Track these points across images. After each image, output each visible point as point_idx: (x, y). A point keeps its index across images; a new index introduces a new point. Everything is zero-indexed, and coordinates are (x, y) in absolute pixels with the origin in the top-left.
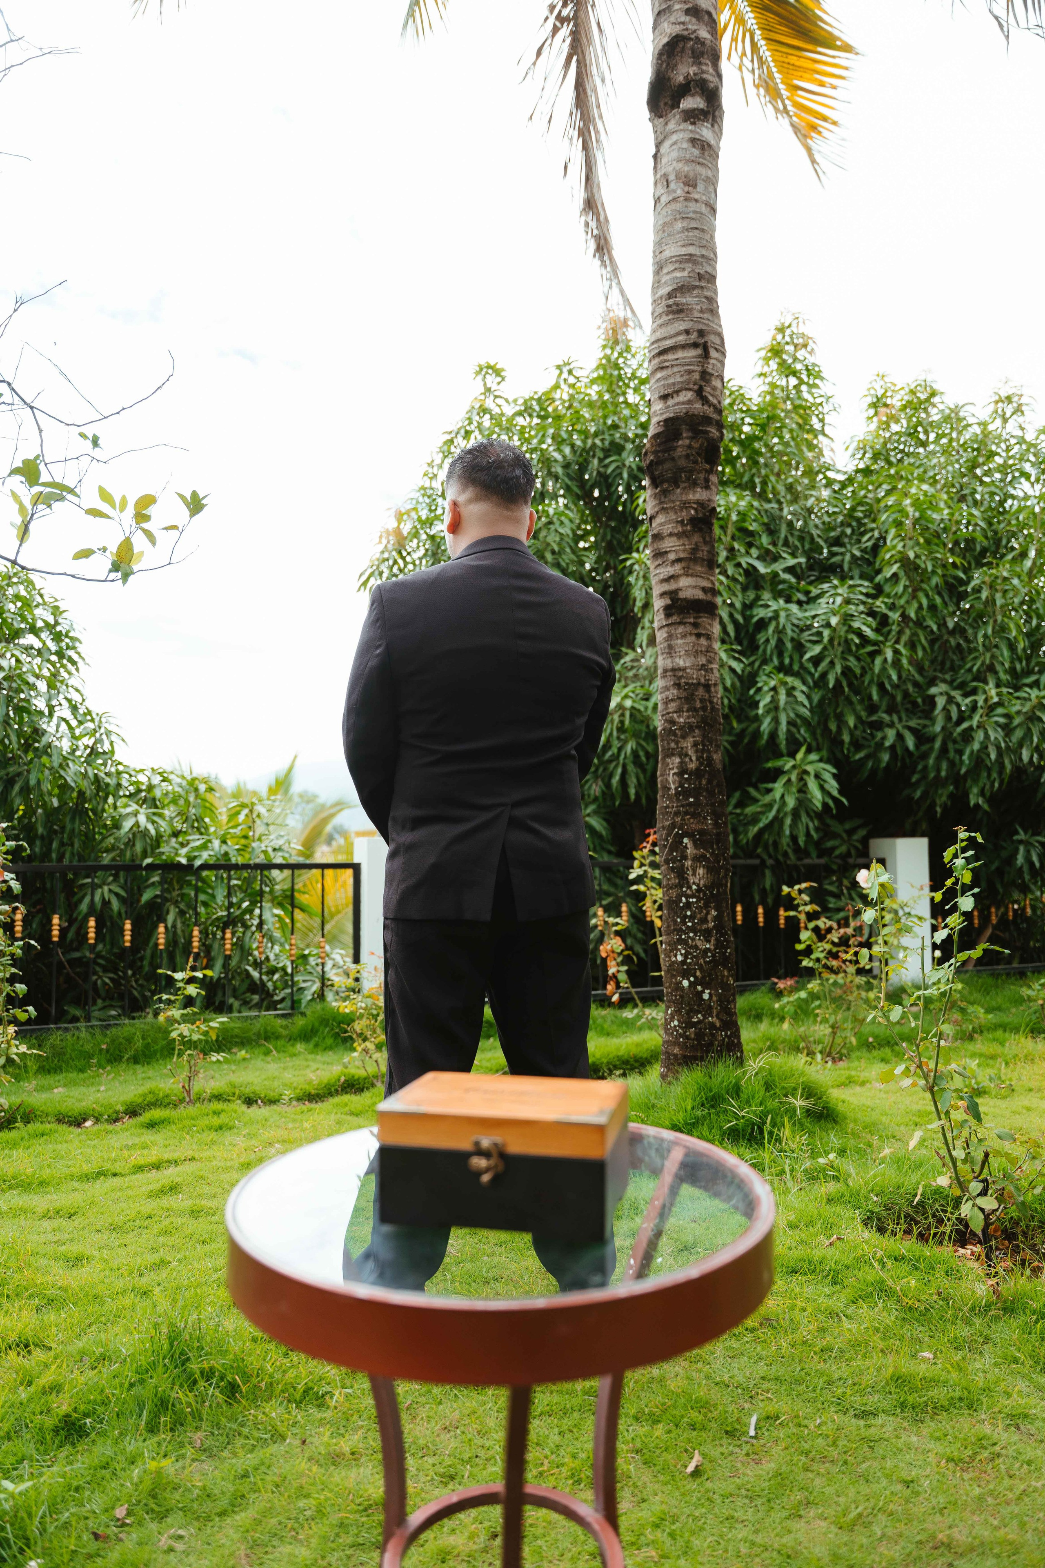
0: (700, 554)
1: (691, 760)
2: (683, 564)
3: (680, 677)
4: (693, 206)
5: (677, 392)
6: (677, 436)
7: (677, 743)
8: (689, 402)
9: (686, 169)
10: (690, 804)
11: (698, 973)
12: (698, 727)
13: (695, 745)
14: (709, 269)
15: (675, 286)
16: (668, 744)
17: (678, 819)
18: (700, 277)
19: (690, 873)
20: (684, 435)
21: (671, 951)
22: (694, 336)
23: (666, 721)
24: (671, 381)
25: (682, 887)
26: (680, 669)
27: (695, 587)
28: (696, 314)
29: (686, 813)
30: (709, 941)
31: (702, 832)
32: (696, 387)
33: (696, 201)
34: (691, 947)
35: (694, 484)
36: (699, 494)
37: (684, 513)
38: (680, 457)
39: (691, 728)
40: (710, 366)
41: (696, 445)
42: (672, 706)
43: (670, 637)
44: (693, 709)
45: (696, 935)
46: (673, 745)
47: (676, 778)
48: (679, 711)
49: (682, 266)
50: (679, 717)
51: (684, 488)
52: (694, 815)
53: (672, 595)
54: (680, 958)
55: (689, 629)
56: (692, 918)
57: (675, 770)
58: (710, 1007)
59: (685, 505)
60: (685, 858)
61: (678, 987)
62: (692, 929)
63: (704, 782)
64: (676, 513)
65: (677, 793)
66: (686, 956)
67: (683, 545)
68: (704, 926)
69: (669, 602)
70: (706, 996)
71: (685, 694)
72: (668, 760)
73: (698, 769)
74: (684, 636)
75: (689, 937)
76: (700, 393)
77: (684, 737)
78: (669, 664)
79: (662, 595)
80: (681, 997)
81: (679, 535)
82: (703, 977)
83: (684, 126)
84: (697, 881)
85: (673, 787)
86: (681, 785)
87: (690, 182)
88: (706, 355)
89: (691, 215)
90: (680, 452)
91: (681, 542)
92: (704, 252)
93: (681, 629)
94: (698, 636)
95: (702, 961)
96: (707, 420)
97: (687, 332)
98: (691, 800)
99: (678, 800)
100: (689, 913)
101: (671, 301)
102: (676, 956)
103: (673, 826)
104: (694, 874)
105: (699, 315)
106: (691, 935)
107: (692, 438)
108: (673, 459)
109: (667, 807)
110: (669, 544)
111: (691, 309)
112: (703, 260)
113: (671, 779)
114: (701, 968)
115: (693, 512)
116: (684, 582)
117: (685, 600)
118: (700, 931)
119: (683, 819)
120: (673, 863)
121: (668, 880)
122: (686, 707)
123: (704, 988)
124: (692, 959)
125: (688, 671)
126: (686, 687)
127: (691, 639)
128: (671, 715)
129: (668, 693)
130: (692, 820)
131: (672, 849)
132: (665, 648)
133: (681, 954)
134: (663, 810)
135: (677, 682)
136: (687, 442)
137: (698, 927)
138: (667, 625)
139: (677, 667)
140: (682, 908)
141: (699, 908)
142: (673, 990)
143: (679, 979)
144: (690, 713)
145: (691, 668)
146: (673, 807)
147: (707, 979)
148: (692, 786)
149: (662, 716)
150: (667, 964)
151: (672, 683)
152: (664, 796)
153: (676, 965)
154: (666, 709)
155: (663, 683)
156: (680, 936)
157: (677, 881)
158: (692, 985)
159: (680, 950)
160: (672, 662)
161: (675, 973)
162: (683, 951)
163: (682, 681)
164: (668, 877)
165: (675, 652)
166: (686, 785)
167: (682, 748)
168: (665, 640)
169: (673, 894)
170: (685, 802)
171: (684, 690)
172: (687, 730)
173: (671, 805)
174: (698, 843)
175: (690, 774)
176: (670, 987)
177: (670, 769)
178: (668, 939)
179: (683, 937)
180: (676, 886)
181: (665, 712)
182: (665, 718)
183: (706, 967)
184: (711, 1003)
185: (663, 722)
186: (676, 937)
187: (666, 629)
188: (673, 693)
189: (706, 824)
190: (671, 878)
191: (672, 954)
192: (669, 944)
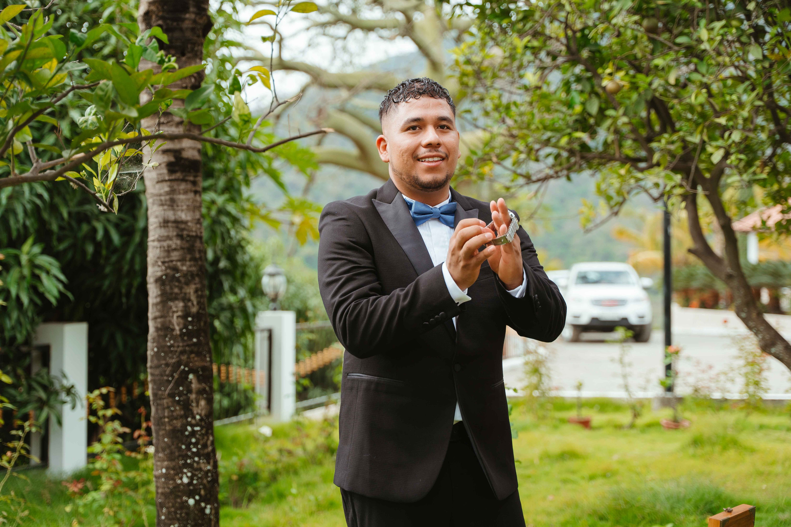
1: (193, 304)
3: (183, 230)
6: (185, 9)
7: (181, 288)
10: (195, 344)
11: (202, 492)
12: (198, 275)
13: (196, 291)
16: (171, 288)
17: (184, 358)
19: (194, 404)
20: (192, 9)
21: (177, 474)
23: (167, 268)
25: (187, 418)
26: (183, 222)
29: (192, 352)
30: (209, 463)
31: (204, 369)
34: (196, 470)
38: (187, 29)
39: (193, 276)
42: (175, 255)
43: (172, 191)
44: (193, 259)
45: (200, 459)
46: (176, 290)
47: (181, 320)
48: (183, 260)
50: (182, 265)
51: (189, 58)
52: (198, 354)
54: (185, 480)
55: (189, 186)
56: (195, 445)
57: (180, 313)
58: (210, 520)
60: (190, 391)
61: (184, 504)
62: (197, 454)
63: (202, 324)
65: (182, 335)
66: (191, 478)
68: (206, 451)
69: (172, 159)
70: (208, 511)
71: (186, 245)
72: (171, 303)
73: (198, 313)
74: (186, 192)
75: (194, 461)
77: (187, 284)
78: (171, 215)
79: (165, 152)
80: (187, 514)
82: (206, 495)
84: (199, 411)
85: (177, 328)
86: (185, 327)
90: (187, 24)
93: (183, 186)
95: (205, 481)
98: (195, 340)
99: (183, 340)
100: (193, 440)
102: (181, 479)
103: (179, 364)
104: (197, 406)
106: (196, 459)
107: (196, 14)
108: (181, 30)
109: (172, 346)
113: (175, 320)
114: (205, 488)
116: (186, 143)
117: (187, 159)
118: (203, 455)
119: (189, 358)
120: (179, 397)
121: (172, 411)
122: (188, 257)
123: (206, 504)
124: (197, 480)
125: (190, 224)
126: (188, 239)
127: (191, 195)
128: (174, 263)
129: (170, 242)
130: (196, 359)
131: (177, 384)
132: (166, 201)
133: (187, 477)
134: (166, 349)
135: (180, 233)
136: (193, 16)
137: (202, 452)
138: (170, 180)
139: (179, 220)
140: (187, 436)
141: (202, 435)
142: (177, 509)
143: (185, 498)
144: (192, 263)
145: (191, 221)
146: (178, 346)
147: (208, 496)
148: (195, 328)
149: (163, 263)
150: (171, 487)
151: (175, 233)
152: (166, 336)
153: (182, 487)
154: (168, 256)
155: (163, 232)
156: (186, 461)
157: (182, 412)
158: (197, 502)
159: (186, 473)
160: (175, 215)
161: (179, 494)
162: (189, 474)
163: (185, 233)
164: (172, 409)
165: (178, 206)
166: (190, 327)
167: (185, 294)
168: (168, 193)
169: (178, 424)
170: (190, 343)
171: (187, 241)
172: (189, 277)
173: (176, 344)
174: (201, 378)
175: (193, 317)
176: (173, 506)
177: (174, 312)
178: (172, 464)
179: (189, 461)
180: (181, 417)
181: (167, 260)
182: (166, 265)
183: (208, 486)
184: (212, 517)
185: (164, 268)
186: (181, 462)
187: (168, 183)
188: (176, 243)
189: (206, 362)
190: (175, 410)
191: (177, 477)
192: (173, 469)
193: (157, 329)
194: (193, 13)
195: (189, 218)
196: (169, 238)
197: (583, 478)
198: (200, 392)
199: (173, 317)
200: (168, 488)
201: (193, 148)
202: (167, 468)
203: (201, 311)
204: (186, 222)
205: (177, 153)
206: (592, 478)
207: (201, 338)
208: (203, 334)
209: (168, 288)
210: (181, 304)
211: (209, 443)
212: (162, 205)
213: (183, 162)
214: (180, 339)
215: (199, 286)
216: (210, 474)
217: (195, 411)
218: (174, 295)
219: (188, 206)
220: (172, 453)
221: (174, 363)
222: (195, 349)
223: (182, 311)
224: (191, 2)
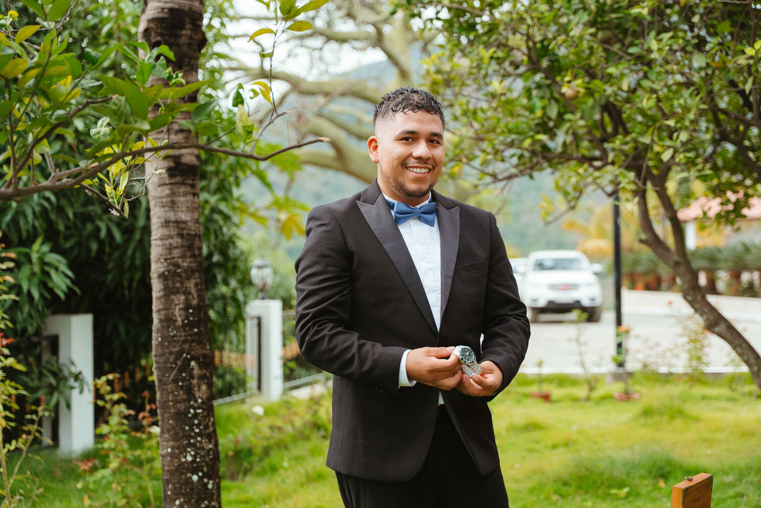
1: (193, 298)
3: (183, 229)
6: (182, 26)
7: (182, 283)
10: (196, 334)
11: (205, 469)
12: (197, 270)
13: (196, 285)
16: (173, 283)
17: (186, 346)
19: (196, 389)
20: (188, 26)
21: (181, 453)
23: (169, 264)
25: (190, 401)
26: (183, 222)
29: (193, 341)
30: (210, 442)
31: (205, 356)
34: (199, 449)
35: (192, 68)
38: (184, 44)
39: (193, 271)
41: (194, 36)
42: (176, 253)
43: (173, 194)
44: (193, 256)
45: (202, 439)
46: (178, 285)
47: (182, 312)
48: (183, 257)
50: (183, 261)
51: (186, 71)
52: (199, 343)
54: (189, 458)
55: (188, 189)
56: (198, 426)
57: (181, 306)
58: (212, 494)
60: (192, 377)
61: (189, 481)
62: (200, 434)
63: (202, 315)
65: (184, 325)
66: (195, 457)
68: (208, 431)
69: (172, 164)
70: (210, 486)
71: (186, 243)
72: (173, 297)
73: (198, 305)
74: (185, 195)
75: (197, 441)
77: (188, 278)
78: (171, 216)
79: (166, 158)
80: (192, 489)
82: (208, 471)
84: (201, 395)
85: (179, 319)
86: (187, 318)
90: (183, 40)
93: (182, 189)
94: (193, 195)
95: (207, 459)
98: (196, 330)
99: (185, 330)
100: (196, 422)
102: (185, 457)
103: (181, 352)
104: (199, 390)
106: (199, 439)
107: (192, 30)
108: (179, 45)
109: (175, 335)
113: (177, 312)
114: (207, 465)
116: (185, 150)
117: (186, 164)
118: (205, 435)
119: (190, 346)
120: (183, 382)
121: (176, 396)
122: (189, 254)
123: (209, 480)
124: (200, 458)
125: (189, 224)
126: (188, 237)
127: (190, 197)
128: (176, 260)
129: (171, 241)
130: (197, 347)
131: (180, 371)
132: (167, 202)
133: (191, 455)
134: (170, 339)
135: (180, 232)
136: (189, 32)
137: (204, 432)
138: (170, 184)
139: (180, 220)
140: (191, 418)
141: (204, 417)
142: (182, 485)
143: (189, 475)
144: (192, 259)
145: (191, 221)
146: (181, 336)
147: (211, 472)
148: (196, 319)
149: (166, 260)
150: (176, 465)
151: (176, 233)
152: (169, 327)
153: (186, 465)
154: (170, 254)
155: (165, 231)
156: (189, 441)
157: (185, 397)
158: (200, 478)
159: (189, 452)
160: (175, 215)
161: (184, 471)
162: (193, 453)
163: (185, 232)
164: (176, 393)
165: (178, 207)
166: (191, 318)
167: (186, 288)
168: (168, 196)
169: (182, 407)
170: (191, 333)
171: (187, 239)
172: (190, 273)
173: (178, 334)
174: (202, 364)
175: (194, 309)
176: (178, 483)
177: (176, 305)
178: (177, 444)
179: (192, 441)
180: (185, 400)
181: (169, 257)
182: (168, 261)
183: (210, 463)
184: (214, 491)
185: (166, 264)
186: (185, 442)
187: (169, 187)
188: (176, 241)
189: (206, 349)
190: (179, 394)
191: (181, 456)
192: (178, 448)
193: (161, 321)
194: (189, 29)
195: (188, 218)
196: (170, 237)
197: (546, 447)
198: (202, 378)
199: (175, 309)
200: (174, 466)
201: (192, 154)
202: (172, 448)
203: (201, 304)
204: (185, 222)
205: (176, 159)
206: (554, 447)
207: (202, 328)
208: (203, 325)
209: (170, 283)
210: (182, 298)
211: (210, 424)
212: (164, 206)
213: (182, 166)
214: (182, 329)
215: (198, 280)
216: (211, 453)
217: (197, 395)
218: (176, 290)
219: (187, 207)
220: (176, 434)
221: (177, 352)
222: (196, 338)
223: (183, 304)
224: (187, 20)
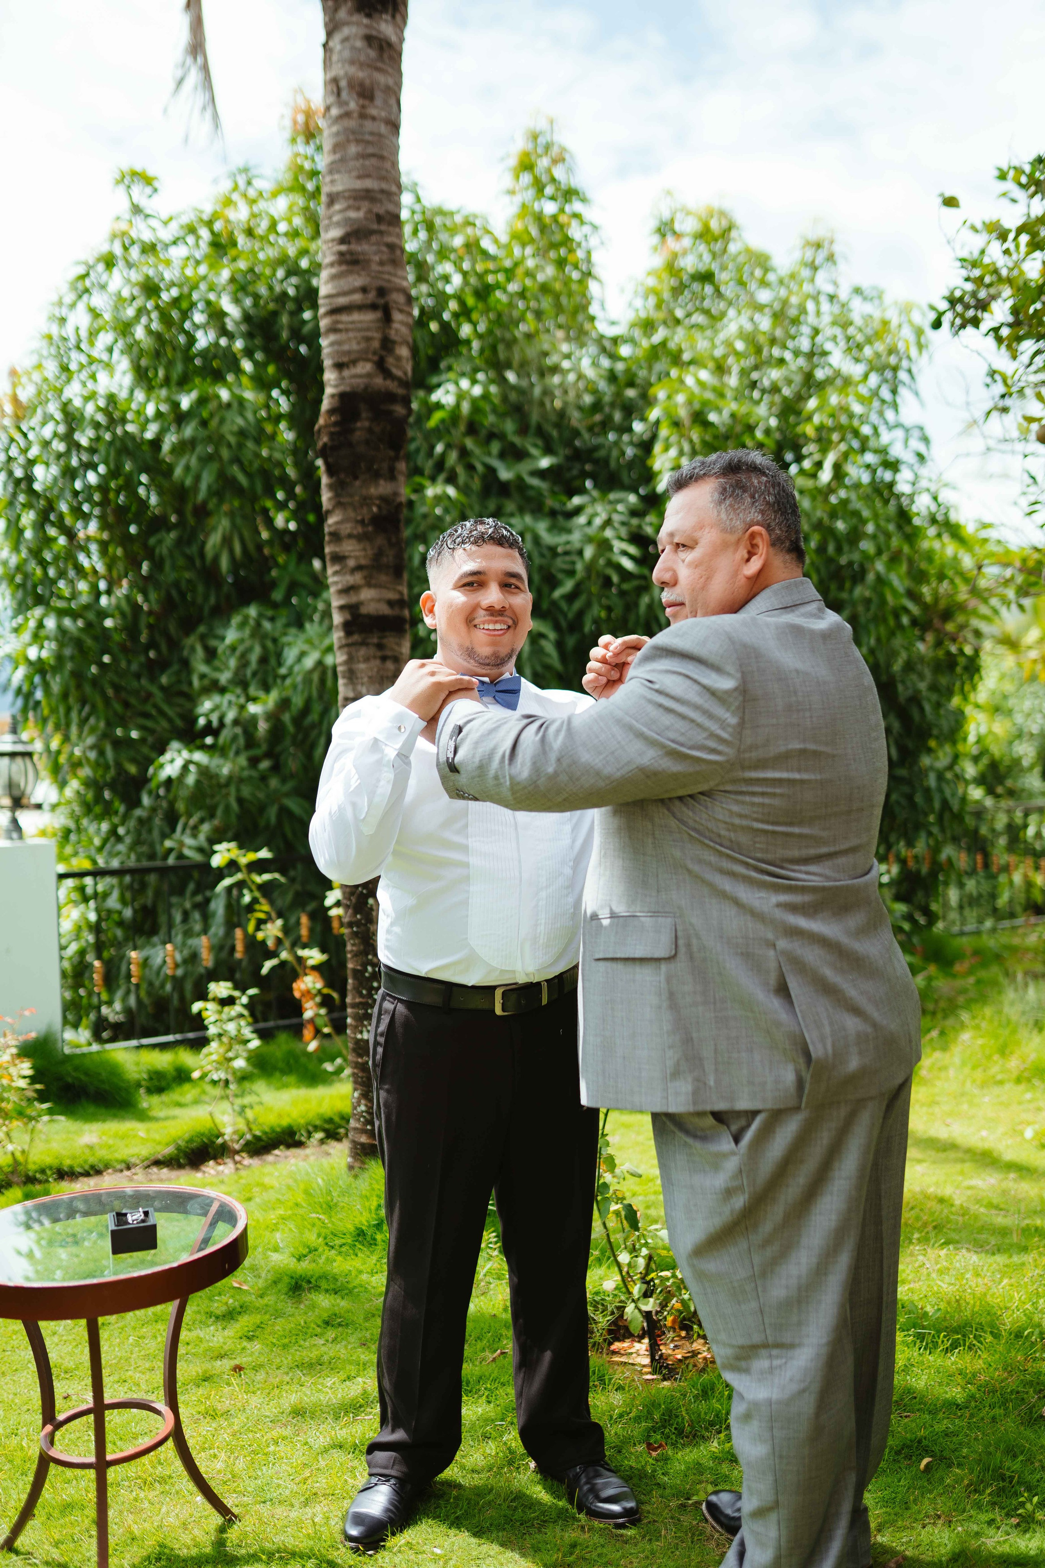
0: (385, 560)
2: (365, 573)
4: (369, 125)
5: (354, 362)
6: (355, 415)
8: (368, 375)
9: (361, 75)
14: (391, 207)
15: (348, 229)
18: (379, 218)
20: (364, 415)
22: (372, 296)
24: (346, 347)
27: (379, 600)
28: (375, 267)
32: (376, 358)
33: (374, 118)
35: (376, 476)
36: (383, 488)
37: (365, 510)
38: (358, 442)
40: (393, 332)
41: (377, 429)
43: (350, 660)
49: (357, 204)
51: (364, 480)
53: (350, 609)
55: (372, 651)
59: (366, 501)
64: (355, 509)
67: (365, 549)
69: (351, 617)
74: (367, 660)
76: (381, 366)
79: (342, 608)
81: (359, 538)
83: (356, 18)
87: (365, 93)
88: (387, 319)
89: (368, 137)
90: (358, 436)
91: (361, 546)
92: (384, 186)
93: (362, 652)
94: (384, 659)
96: (391, 397)
97: (364, 290)
101: (343, 248)
105: (380, 268)
107: (372, 420)
108: (351, 445)
110: (349, 547)
111: (368, 262)
112: (383, 197)
115: (375, 509)
116: (366, 594)
117: (369, 617)
127: (376, 663)
136: (366, 424)
138: (349, 645)
165: (357, 678)
178: (354, 1012)
186: (362, 1012)
187: (349, 649)
191: (358, 1030)
205: (353, 609)
213: (361, 619)
219: (370, 678)
224: (362, 406)
